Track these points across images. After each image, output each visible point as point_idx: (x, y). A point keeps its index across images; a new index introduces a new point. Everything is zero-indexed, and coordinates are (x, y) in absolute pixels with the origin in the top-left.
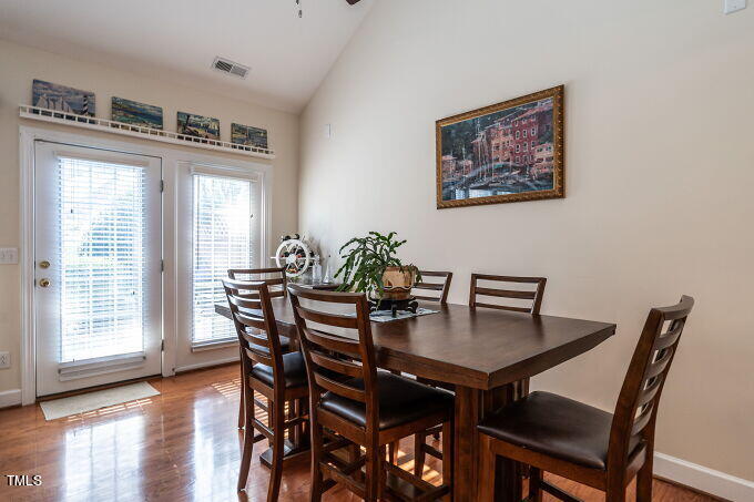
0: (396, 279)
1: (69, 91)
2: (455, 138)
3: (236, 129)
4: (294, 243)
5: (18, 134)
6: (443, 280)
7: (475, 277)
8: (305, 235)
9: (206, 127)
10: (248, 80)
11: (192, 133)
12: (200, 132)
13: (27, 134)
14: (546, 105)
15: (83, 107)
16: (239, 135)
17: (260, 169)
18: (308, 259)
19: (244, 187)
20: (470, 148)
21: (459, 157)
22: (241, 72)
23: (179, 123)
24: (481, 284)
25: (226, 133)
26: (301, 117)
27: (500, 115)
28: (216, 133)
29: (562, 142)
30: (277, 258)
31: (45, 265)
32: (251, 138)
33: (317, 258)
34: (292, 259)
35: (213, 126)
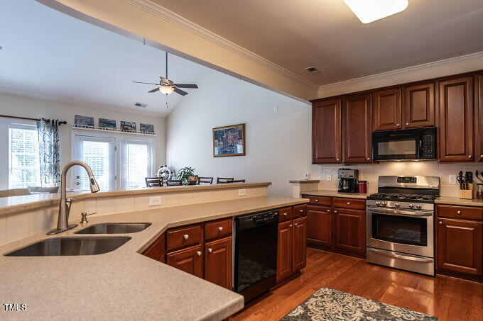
0: (192, 179)
1: (86, 118)
2: (218, 135)
3: (142, 125)
4: (164, 168)
5: (70, 134)
6: (210, 180)
7: (218, 179)
8: (169, 165)
9: (131, 126)
10: (147, 108)
11: (127, 129)
12: (129, 128)
13: (73, 133)
14: (240, 128)
15: (90, 123)
16: (143, 128)
17: (151, 141)
18: (170, 174)
19: (145, 147)
20: (222, 139)
21: (219, 141)
22: (144, 106)
23: (121, 125)
24: (220, 180)
25: (138, 127)
26: (166, 120)
27: (230, 129)
28: (135, 128)
29: (244, 139)
30: (158, 174)
31: (78, 177)
32: (147, 129)
33: (174, 174)
34: (164, 175)
35: (133, 125)
